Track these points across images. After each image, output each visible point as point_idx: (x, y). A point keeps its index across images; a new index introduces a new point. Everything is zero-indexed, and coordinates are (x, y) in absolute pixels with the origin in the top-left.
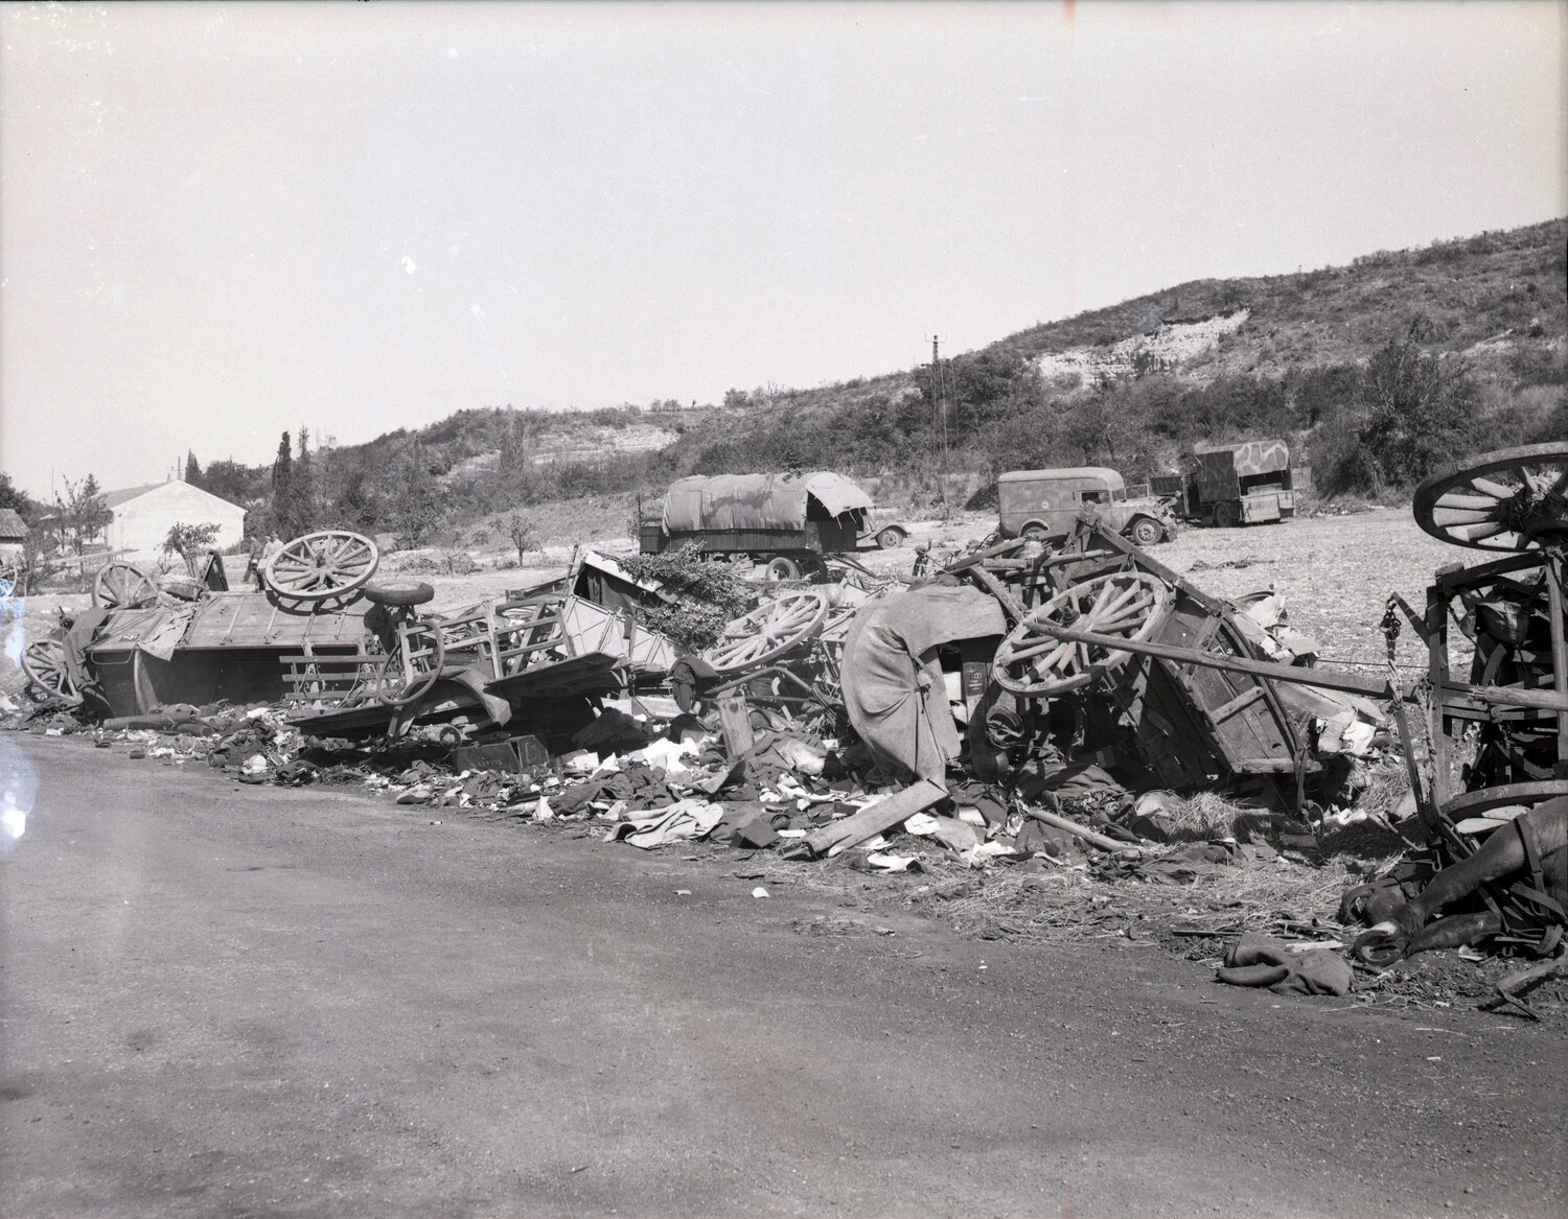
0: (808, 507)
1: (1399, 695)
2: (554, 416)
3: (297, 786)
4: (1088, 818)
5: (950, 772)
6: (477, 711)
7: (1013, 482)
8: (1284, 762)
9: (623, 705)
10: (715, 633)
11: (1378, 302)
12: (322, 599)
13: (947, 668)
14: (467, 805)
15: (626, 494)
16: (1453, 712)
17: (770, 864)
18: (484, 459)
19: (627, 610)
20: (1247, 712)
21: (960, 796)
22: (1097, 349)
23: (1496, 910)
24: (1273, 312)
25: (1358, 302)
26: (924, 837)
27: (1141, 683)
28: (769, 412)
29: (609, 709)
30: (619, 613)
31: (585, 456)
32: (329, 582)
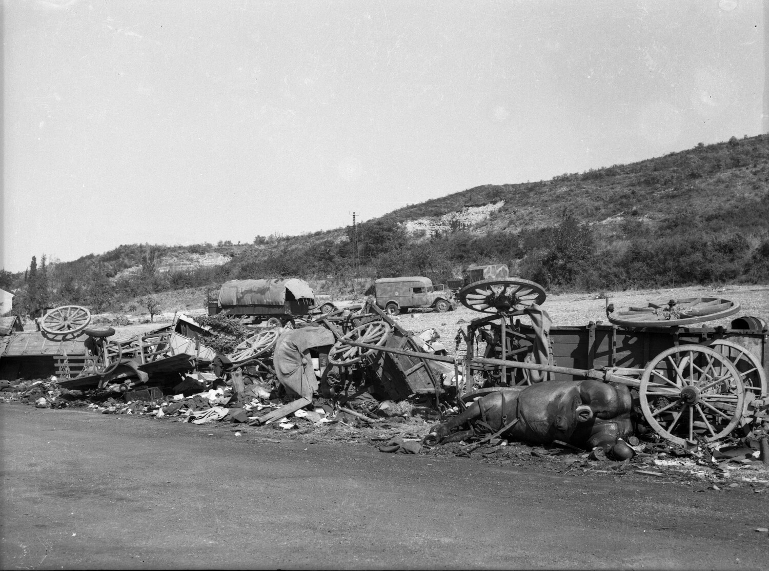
0: (286, 294)
1: (457, 362)
2: (169, 248)
3: (60, 408)
4: (361, 411)
5: (314, 396)
6: (135, 377)
7: (382, 283)
8: (431, 389)
9: (195, 376)
10: (233, 347)
11: (563, 198)
12: (66, 335)
13: (313, 357)
14: (131, 413)
15: (204, 287)
16: (473, 368)
17: (243, 427)
18: (133, 269)
19: (197, 338)
20: (418, 371)
21: (317, 404)
22: (433, 218)
23: (472, 429)
24: (516, 202)
25: (554, 198)
26: (302, 418)
27: (381, 361)
28: (275, 247)
29: (188, 377)
30: (193, 339)
31: (185, 268)
32: (69, 327)
